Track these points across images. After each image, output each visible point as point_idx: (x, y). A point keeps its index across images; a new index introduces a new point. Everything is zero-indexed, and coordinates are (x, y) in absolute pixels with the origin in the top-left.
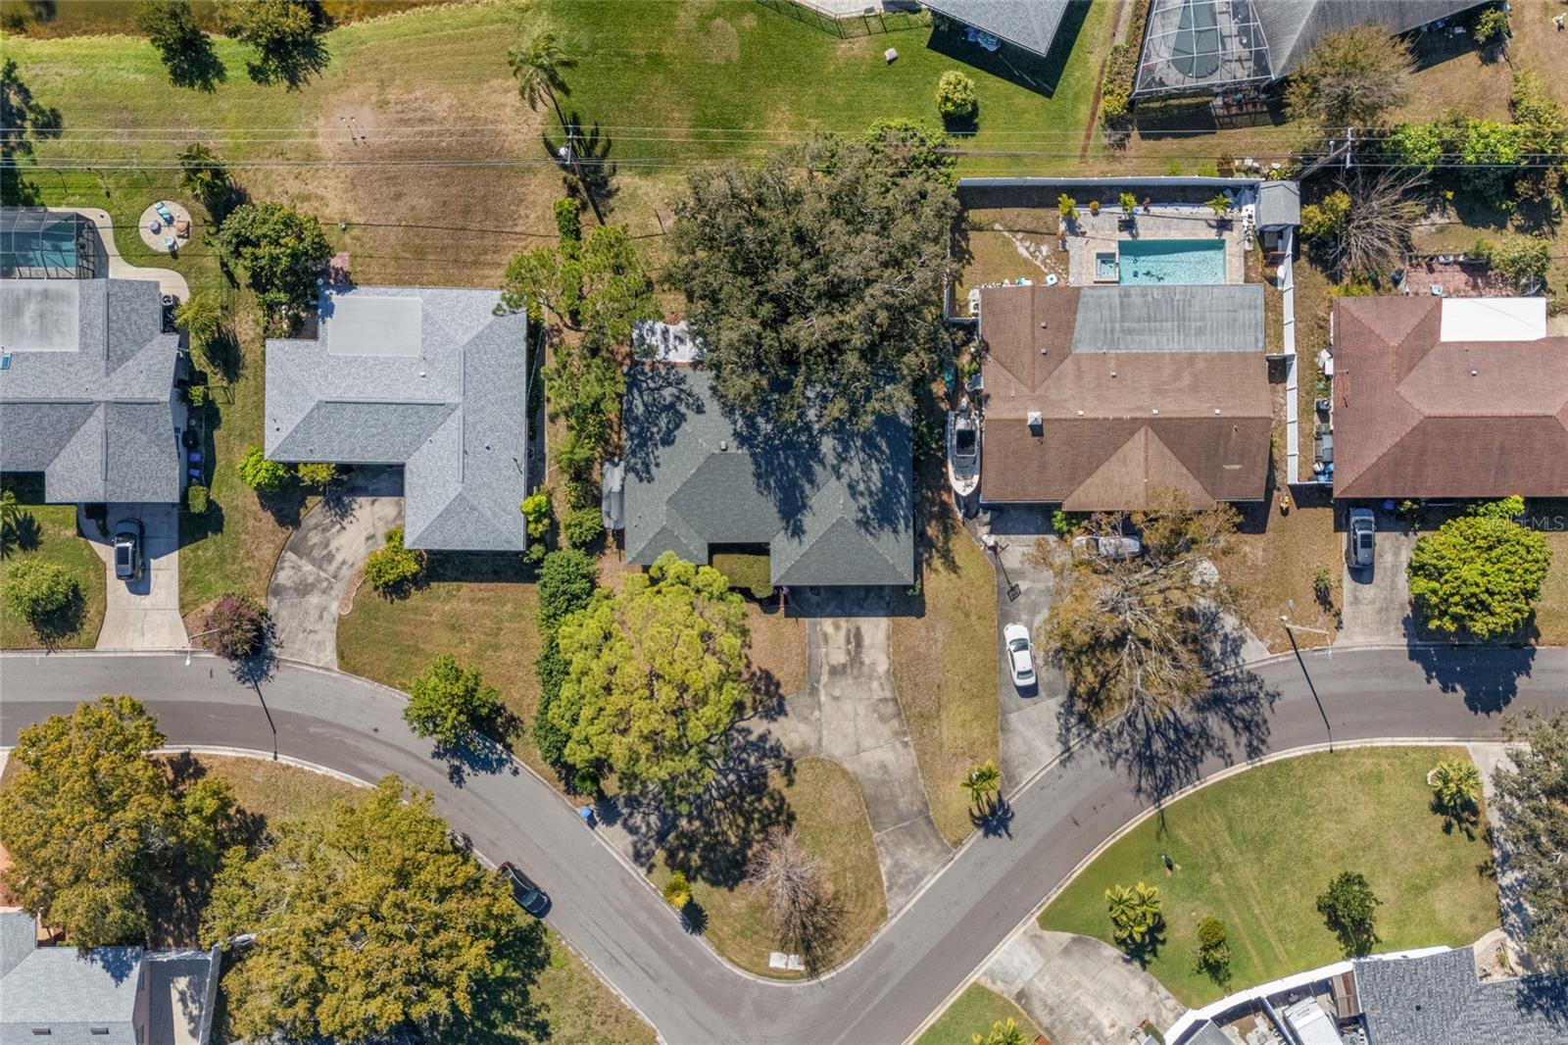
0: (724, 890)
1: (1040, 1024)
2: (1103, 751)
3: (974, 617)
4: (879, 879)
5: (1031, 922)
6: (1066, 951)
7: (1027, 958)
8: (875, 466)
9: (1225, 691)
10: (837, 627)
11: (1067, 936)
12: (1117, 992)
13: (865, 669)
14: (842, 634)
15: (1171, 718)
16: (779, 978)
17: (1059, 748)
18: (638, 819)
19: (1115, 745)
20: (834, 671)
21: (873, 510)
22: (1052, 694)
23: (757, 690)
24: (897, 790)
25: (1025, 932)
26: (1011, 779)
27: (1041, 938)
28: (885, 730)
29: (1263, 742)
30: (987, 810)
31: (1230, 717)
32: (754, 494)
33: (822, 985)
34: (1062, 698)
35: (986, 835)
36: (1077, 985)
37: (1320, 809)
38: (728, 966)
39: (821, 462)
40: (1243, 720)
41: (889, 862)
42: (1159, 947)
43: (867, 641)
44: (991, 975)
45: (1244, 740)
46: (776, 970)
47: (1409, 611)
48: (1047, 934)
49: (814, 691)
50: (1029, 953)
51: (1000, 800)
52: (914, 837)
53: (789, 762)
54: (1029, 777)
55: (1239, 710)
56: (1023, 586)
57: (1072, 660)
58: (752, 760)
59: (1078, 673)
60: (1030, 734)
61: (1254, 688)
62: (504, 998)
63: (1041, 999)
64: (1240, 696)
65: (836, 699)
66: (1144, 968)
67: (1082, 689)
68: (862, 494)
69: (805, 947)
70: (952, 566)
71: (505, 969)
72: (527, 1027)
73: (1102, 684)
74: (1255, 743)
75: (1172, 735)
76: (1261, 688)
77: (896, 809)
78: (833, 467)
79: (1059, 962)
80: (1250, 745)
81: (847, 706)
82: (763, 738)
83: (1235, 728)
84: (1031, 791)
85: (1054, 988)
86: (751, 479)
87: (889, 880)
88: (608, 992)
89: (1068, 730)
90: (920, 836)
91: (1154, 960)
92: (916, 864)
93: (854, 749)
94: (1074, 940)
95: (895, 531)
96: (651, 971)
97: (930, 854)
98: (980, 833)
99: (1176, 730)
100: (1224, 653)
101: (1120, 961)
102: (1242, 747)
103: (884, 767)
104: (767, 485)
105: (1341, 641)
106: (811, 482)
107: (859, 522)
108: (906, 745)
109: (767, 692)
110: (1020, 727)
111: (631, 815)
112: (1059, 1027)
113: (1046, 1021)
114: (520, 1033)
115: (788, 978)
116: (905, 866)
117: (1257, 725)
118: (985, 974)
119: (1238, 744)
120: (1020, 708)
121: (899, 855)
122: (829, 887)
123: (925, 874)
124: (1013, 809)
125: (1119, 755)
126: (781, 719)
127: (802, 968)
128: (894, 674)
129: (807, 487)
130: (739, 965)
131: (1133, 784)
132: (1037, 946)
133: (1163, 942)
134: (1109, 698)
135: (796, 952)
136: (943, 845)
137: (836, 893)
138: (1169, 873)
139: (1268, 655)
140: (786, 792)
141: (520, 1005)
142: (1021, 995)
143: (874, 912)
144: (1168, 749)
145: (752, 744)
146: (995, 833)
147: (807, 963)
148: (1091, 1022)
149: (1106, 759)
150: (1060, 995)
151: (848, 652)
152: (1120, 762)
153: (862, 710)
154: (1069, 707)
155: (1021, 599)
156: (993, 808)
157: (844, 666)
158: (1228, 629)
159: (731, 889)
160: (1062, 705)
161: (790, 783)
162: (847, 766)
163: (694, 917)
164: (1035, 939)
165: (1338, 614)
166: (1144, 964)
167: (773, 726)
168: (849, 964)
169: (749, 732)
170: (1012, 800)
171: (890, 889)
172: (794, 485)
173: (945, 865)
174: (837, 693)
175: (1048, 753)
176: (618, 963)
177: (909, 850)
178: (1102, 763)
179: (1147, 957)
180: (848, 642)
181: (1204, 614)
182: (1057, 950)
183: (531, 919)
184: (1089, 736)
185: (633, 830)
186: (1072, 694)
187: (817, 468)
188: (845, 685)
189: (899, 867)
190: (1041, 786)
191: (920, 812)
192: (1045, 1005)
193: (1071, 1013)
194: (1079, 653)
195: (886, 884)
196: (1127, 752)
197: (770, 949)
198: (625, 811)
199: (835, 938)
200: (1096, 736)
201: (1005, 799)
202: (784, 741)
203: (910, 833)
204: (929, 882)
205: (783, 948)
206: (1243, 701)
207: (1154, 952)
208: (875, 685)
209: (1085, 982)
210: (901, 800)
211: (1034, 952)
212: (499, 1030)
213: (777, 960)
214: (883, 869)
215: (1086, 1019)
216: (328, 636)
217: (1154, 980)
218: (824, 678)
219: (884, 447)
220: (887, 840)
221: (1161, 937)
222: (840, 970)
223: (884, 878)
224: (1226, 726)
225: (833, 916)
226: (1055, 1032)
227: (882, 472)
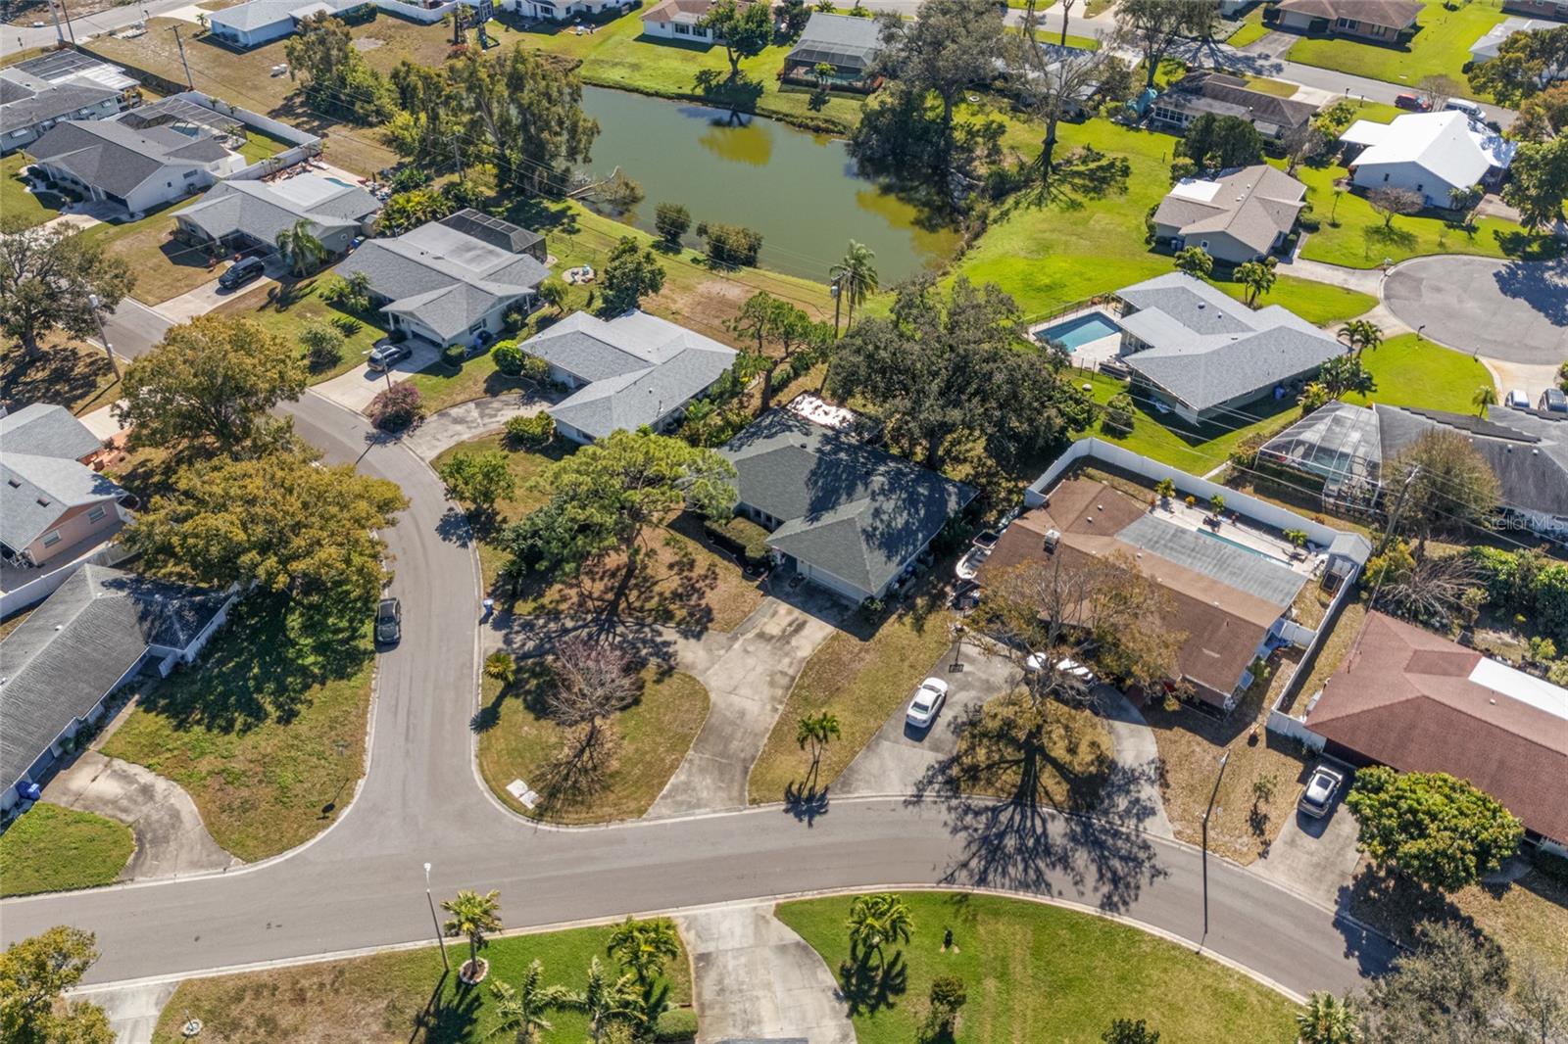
0: (531, 716)
1: (699, 995)
2: (953, 815)
3: (907, 663)
4: (662, 784)
5: (769, 904)
6: (783, 949)
7: (738, 931)
8: (905, 514)
9: (1110, 841)
10: (789, 613)
11: (793, 936)
12: (804, 1019)
13: (787, 648)
14: (790, 619)
15: (1039, 831)
16: (504, 802)
17: (911, 790)
18: (519, 639)
19: (969, 818)
20: (761, 636)
21: (882, 534)
22: (935, 748)
23: (691, 615)
24: (739, 735)
25: (755, 908)
26: (846, 785)
27: (767, 922)
28: (767, 691)
29: (1125, 903)
30: (805, 793)
31: (1102, 863)
32: (801, 484)
33: (536, 830)
34: (941, 757)
35: (787, 811)
36: (768, 986)
37: (1151, 992)
38: (474, 767)
39: (866, 486)
40: (1114, 873)
41: (683, 778)
42: (882, 1007)
43: (806, 632)
44: (691, 923)
45: (1106, 889)
46: (509, 794)
47: (1350, 883)
48: (775, 922)
49: (735, 638)
50: (744, 926)
51: (823, 796)
52: (721, 774)
53: (671, 668)
54: (863, 794)
55: (1116, 863)
56: (967, 668)
57: (974, 736)
58: (644, 652)
59: (972, 748)
60: (890, 764)
61: (1142, 855)
62: (290, 679)
63: (720, 974)
64: (1123, 852)
65: (746, 651)
66: (849, 1016)
67: (967, 760)
68: (882, 521)
69: (552, 792)
70: (919, 626)
71: (314, 664)
72: (279, 706)
73: (989, 767)
74: (1116, 899)
75: (1031, 843)
76: (1149, 858)
77: (725, 746)
78: (873, 492)
79: (768, 953)
80: (1109, 897)
81: (751, 661)
82: (667, 644)
83: (1102, 876)
84: (856, 804)
85: (742, 972)
86: (806, 473)
87: (670, 791)
88: (364, 725)
89: (930, 783)
90: (727, 777)
91: (867, 1015)
92: (705, 794)
93: (729, 689)
94: (798, 944)
95: (889, 558)
96: (411, 732)
97: (723, 795)
98: (783, 807)
99: (1037, 841)
100: (1128, 811)
101: (830, 994)
102: (1099, 895)
103: (742, 714)
104: (816, 482)
105: (1258, 868)
106: (849, 495)
107: (864, 531)
108: (776, 710)
109: (698, 622)
110: (886, 755)
111: (517, 632)
112: (717, 1011)
113: (708, 995)
114: (270, 708)
115: (511, 806)
116: (694, 789)
117: (1127, 886)
118: (686, 917)
119: (1096, 889)
120: (896, 742)
121: (696, 780)
122: (615, 764)
123: (706, 806)
124: (829, 808)
125: (966, 828)
126: (692, 641)
127: (531, 806)
128: (810, 664)
129: (844, 497)
130: (482, 771)
131: (963, 858)
132: (757, 927)
133: (891, 1006)
134: (989, 783)
135: (539, 792)
136: (741, 794)
137: (617, 772)
138: (943, 950)
139: (1171, 837)
140: (649, 685)
141: (294, 691)
142: (704, 958)
143: (633, 805)
144: (1019, 851)
145: (653, 641)
146: (799, 815)
147: (538, 806)
148: (753, 1028)
149: (951, 823)
150: (743, 983)
151: (784, 631)
152: (963, 834)
153: (760, 669)
154: (944, 767)
155: (958, 675)
156: (811, 798)
157: (772, 637)
158: (1143, 796)
159: (537, 719)
160: (940, 763)
161: (658, 681)
162: (713, 696)
163: (486, 720)
164: (760, 919)
165: (1267, 844)
166: (853, 1011)
167: (681, 641)
168: (572, 830)
169: (660, 634)
170: (834, 801)
171: (663, 798)
172: (836, 491)
173: (728, 810)
174: (751, 648)
175: (897, 788)
176: (396, 714)
177: (709, 781)
178: (945, 824)
179: (862, 1008)
180: (790, 625)
181: (1125, 772)
182: (774, 941)
183: (371, 647)
184: (947, 798)
185: (508, 641)
186: (956, 759)
187: (860, 488)
188: (764, 649)
189: (687, 787)
190: (869, 807)
191: (744, 760)
192: (720, 982)
193: (739, 1006)
194: (984, 735)
195: (664, 792)
196: (976, 830)
197: (520, 776)
198: (516, 628)
199: (582, 803)
200: (954, 802)
201: (829, 796)
202: (680, 653)
203: (722, 770)
204: (701, 815)
205: (532, 784)
206: (1125, 859)
207: (873, 1009)
208: (786, 661)
209: (778, 988)
210: (735, 743)
211: (750, 930)
212: (260, 697)
213: (517, 788)
214: (673, 780)
215: (749, 1023)
216: (444, 445)
217: (853, 1034)
218: (750, 636)
219: (922, 512)
220: (697, 762)
221: (891, 998)
222: (563, 829)
223: (667, 787)
224: (1093, 868)
225: (597, 786)
226: (708, 1012)
227: (907, 522)
